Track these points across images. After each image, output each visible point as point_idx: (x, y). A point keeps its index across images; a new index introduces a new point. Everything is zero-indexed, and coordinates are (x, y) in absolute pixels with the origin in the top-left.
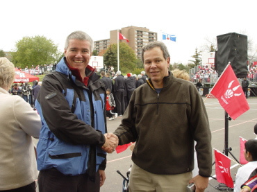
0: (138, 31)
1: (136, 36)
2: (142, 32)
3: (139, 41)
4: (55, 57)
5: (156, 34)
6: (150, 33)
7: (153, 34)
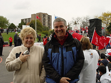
0: (43, 15)
1: (42, 17)
2: (45, 15)
3: (44, 19)
4: (7, 26)
5: (51, 16)
6: (48, 16)
7: (50, 16)
